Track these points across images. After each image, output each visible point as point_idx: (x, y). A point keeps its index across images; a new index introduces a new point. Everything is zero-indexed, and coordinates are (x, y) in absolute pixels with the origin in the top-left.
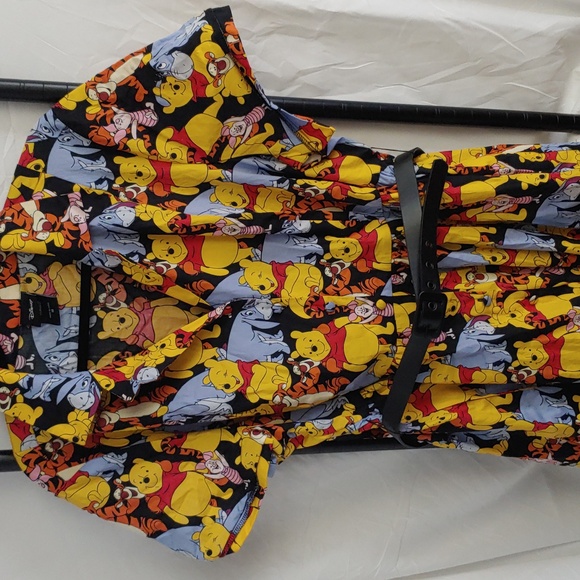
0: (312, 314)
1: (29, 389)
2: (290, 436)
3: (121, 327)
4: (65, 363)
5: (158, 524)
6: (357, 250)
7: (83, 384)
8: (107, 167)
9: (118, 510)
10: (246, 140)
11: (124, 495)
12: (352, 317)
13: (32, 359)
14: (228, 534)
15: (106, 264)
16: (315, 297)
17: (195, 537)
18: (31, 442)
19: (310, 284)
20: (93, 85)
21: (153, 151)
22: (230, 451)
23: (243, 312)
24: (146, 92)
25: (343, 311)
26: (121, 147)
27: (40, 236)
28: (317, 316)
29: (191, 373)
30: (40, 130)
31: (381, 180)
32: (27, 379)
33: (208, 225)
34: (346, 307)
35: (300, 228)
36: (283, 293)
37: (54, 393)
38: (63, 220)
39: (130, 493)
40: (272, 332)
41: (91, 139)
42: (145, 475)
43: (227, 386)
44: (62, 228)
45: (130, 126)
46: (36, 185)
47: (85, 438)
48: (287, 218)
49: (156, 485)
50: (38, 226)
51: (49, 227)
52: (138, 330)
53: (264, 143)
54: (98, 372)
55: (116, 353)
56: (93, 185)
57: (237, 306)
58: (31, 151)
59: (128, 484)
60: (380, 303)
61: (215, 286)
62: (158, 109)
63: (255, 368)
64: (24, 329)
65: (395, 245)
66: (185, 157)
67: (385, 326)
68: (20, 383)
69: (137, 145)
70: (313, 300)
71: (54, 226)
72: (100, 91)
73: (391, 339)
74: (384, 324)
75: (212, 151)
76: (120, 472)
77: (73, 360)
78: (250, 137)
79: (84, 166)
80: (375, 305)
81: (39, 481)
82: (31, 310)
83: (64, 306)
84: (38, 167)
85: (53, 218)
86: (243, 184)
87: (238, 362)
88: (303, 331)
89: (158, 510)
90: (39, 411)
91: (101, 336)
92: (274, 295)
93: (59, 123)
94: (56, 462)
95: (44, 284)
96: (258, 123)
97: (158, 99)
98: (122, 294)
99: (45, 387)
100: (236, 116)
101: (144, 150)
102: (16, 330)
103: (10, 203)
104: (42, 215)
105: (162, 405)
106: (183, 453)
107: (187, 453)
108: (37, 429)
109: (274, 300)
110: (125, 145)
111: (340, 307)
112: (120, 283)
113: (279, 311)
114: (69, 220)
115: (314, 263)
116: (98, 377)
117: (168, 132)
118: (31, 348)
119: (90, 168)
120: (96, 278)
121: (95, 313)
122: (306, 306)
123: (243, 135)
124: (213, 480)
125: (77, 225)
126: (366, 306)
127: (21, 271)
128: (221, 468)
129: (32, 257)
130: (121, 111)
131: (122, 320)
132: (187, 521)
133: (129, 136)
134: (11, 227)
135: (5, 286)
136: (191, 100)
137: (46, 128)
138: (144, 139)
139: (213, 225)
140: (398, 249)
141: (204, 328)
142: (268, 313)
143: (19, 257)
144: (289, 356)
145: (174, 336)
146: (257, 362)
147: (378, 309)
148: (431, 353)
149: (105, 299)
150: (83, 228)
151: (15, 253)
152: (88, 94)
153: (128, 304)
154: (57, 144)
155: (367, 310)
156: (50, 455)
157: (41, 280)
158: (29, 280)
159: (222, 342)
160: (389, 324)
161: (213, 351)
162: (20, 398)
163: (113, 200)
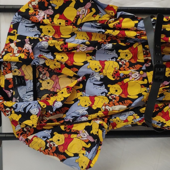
0: (115, 78)
1: (16, 108)
2: (111, 122)
3: (48, 85)
4: (29, 99)
5: (63, 157)
6: (130, 56)
7: (35, 105)
8: (38, 30)
9: (49, 151)
10: (86, 16)
11: (50, 145)
12: (131, 78)
13: (18, 98)
14: (89, 160)
15: (40, 63)
16: (116, 72)
17: (77, 161)
18: (19, 127)
19: (114, 67)
20: (30, 3)
21: (53, 23)
22: (88, 129)
23: (90, 79)
24: (48, 3)
25: (127, 76)
26: (41, 22)
27: (16, 55)
28: (117, 79)
29: (73, 102)
30: (14, 20)
31: (138, 26)
32: (15, 105)
33: (74, 47)
34: (128, 75)
35: (108, 47)
36: (104, 71)
37: (25, 109)
38: (24, 49)
39: (52, 145)
40: (101, 85)
41: (31, 20)
42: (58, 138)
43: (86, 105)
44: (23, 52)
45: (44, 15)
46: (14, 38)
47: (36, 125)
48: (103, 43)
49: (62, 142)
50: (16, 52)
51: (19, 52)
52: (54, 86)
53: (93, 16)
54: (40, 101)
55: (47, 95)
56: (33, 36)
57: (87, 76)
58: (12, 27)
59: (52, 141)
60: (141, 72)
61: (79, 70)
62: (53, 8)
63: (96, 98)
64: (15, 88)
65: (144, 53)
66: (64, 24)
67: (144, 81)
68: (13, 106)
69: (46, 21)
70: (115, 73)
71: (21, 51)
72: (33, 4)
73: (147, 85)
74: (143, 80)
75: (74, 21)
76: (49, 137)
77: (32, 98)
78: (87, 14)
79: (30, 30)
80: (139, 73)
81: (23, 141)
82: (16, 81)
83: (28, 80)
84: (14, 32)
85: (20, 48)
86: (86, 32)
87: (89, 96)
88: (112, 85)
89: (63, 151)
90: (20, 116)
91: (41, 89)
92: (100, 72)
93: (20, 16)
94: (28, 134)
95: (21, 72)
96: (89, 8)
97: (52, 5)
98: (48, 74)
99: (21, 107)
100: (81, 7)
101: (50, 23)
102: (12, 89)
103: (6, 45)
104: (17, 48)
105: (64, 114)
106: (72, 131)
107: (74, 131)
108: (20, 122)
109: (100, 74)
110: (43, 21)
111: (126, 75)
112: (47, 71)
113: (102, 77)
114: (26, 49)
115: (115, 60)
116: (40, 103)
117: (57, 16)
118: (17, 95)
119: (32, 31)
120: (38, 69)
121: (39, 81)
122: (113, 75)
123: (85, 14)
124: (83, 140)
125: (28, 50)
126: (136, 74)
127: (12, 68)
128: (86, 136)
129: (16, 63)
130: (41, 11)
131: (48, 83)
132: (73, 155)
133: (44, 18)
134: (7, 52)
135: (7, 74)
136: (64, 3)
137: (16, 19)
138: (49, 19)
139: (76, 47)
140: (146, 54)
141: (76, 85)
142: (99, 78)
143: (11, 63)
144: (107, 93)
145: (66, 89)
146: (96, 96)
147: (141, 75)
148: (163, 89)
149: (42, 76)
150: (31, 51)
151: (10, 62)
152: (29, 6)
153: (50, 78)
154: (20, 24)
155: (136, 75)
156: (26, 132)
157: (19, 71)
158: (15, 71)
159: (83, 90)
160: (145, 80)
161: (80, 93)
162: (13, 112)
163: (40, 40)
